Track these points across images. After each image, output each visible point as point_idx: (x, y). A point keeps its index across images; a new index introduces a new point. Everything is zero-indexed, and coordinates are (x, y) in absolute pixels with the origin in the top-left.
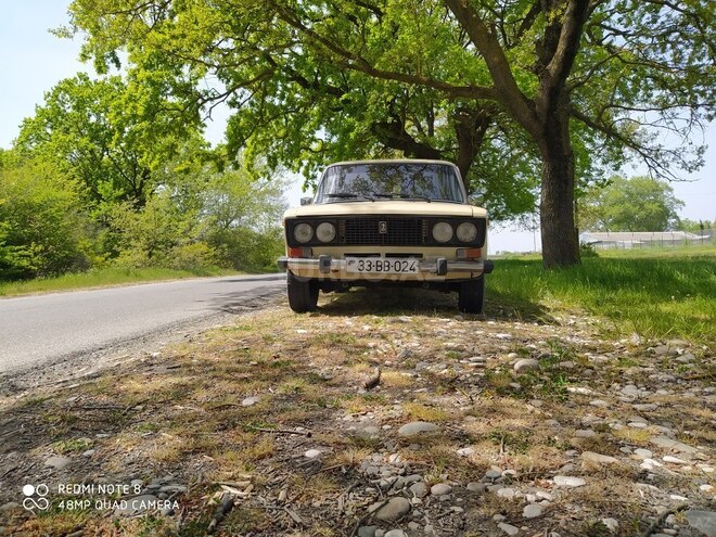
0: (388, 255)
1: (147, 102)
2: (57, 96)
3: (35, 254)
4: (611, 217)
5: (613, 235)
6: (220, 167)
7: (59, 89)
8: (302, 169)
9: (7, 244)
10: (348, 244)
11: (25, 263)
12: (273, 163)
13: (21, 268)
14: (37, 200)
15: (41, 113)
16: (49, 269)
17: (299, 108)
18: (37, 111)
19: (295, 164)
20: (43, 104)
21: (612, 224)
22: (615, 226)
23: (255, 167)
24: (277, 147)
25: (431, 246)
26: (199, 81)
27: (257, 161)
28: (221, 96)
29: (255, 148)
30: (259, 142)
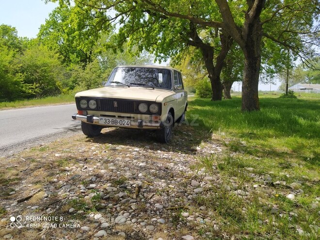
0: (119, 117)
1: (78, 23)
2: (54, 15)
3: (36, 88)
4: (312, 76)
5: (312, 86)
6: (115, 51)
7: (55, 11)
8: (154, 52)
9: (24, 83)
10: (102, 110)
11: (30, 91)
12: (141, 49)
13: (29, 93)
14: (39, 63)
15: (48, 22)
16: (42, 94)
17: (148, 25)
18: (46, 21)
19: (151, 49)
20: (48, 18)
21: (313, 80)
22: (314, 81)
23: (132, 51)
24: (143, 41)
25: (138, 114)
26: (108, 10)
27: (133, 49)
28: (112, 19)
29: (132, 42)
30: (134, 39)
